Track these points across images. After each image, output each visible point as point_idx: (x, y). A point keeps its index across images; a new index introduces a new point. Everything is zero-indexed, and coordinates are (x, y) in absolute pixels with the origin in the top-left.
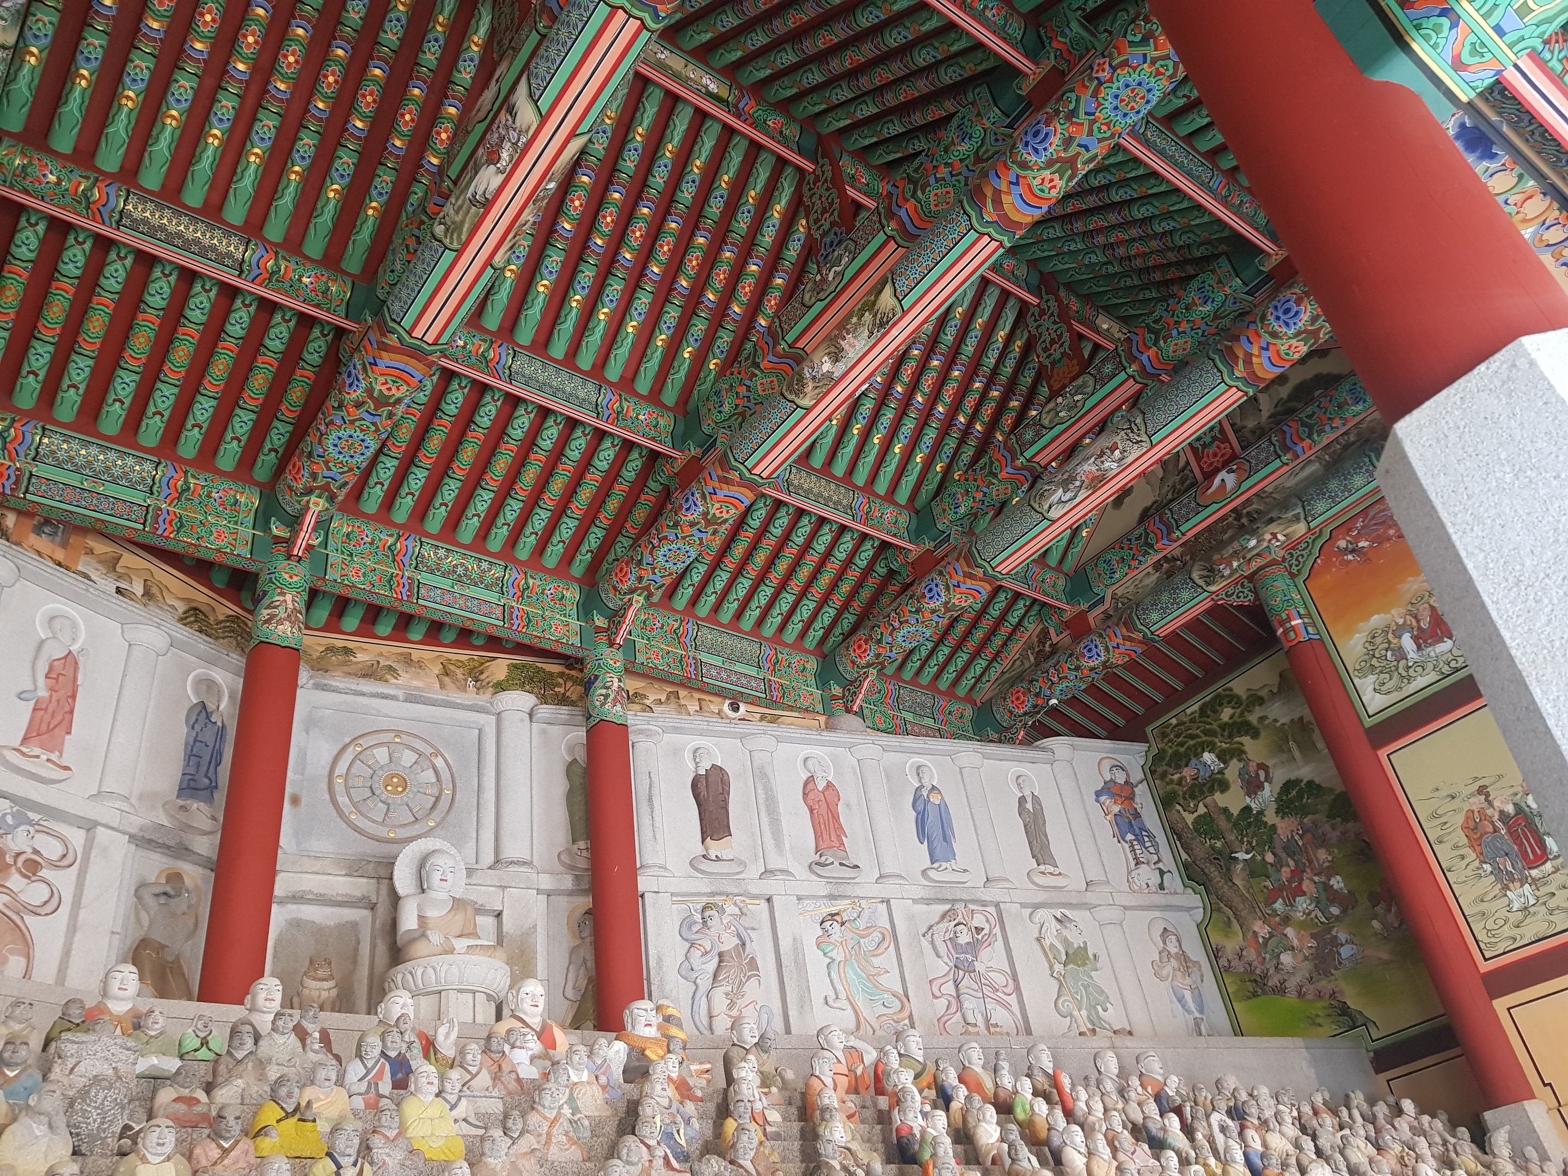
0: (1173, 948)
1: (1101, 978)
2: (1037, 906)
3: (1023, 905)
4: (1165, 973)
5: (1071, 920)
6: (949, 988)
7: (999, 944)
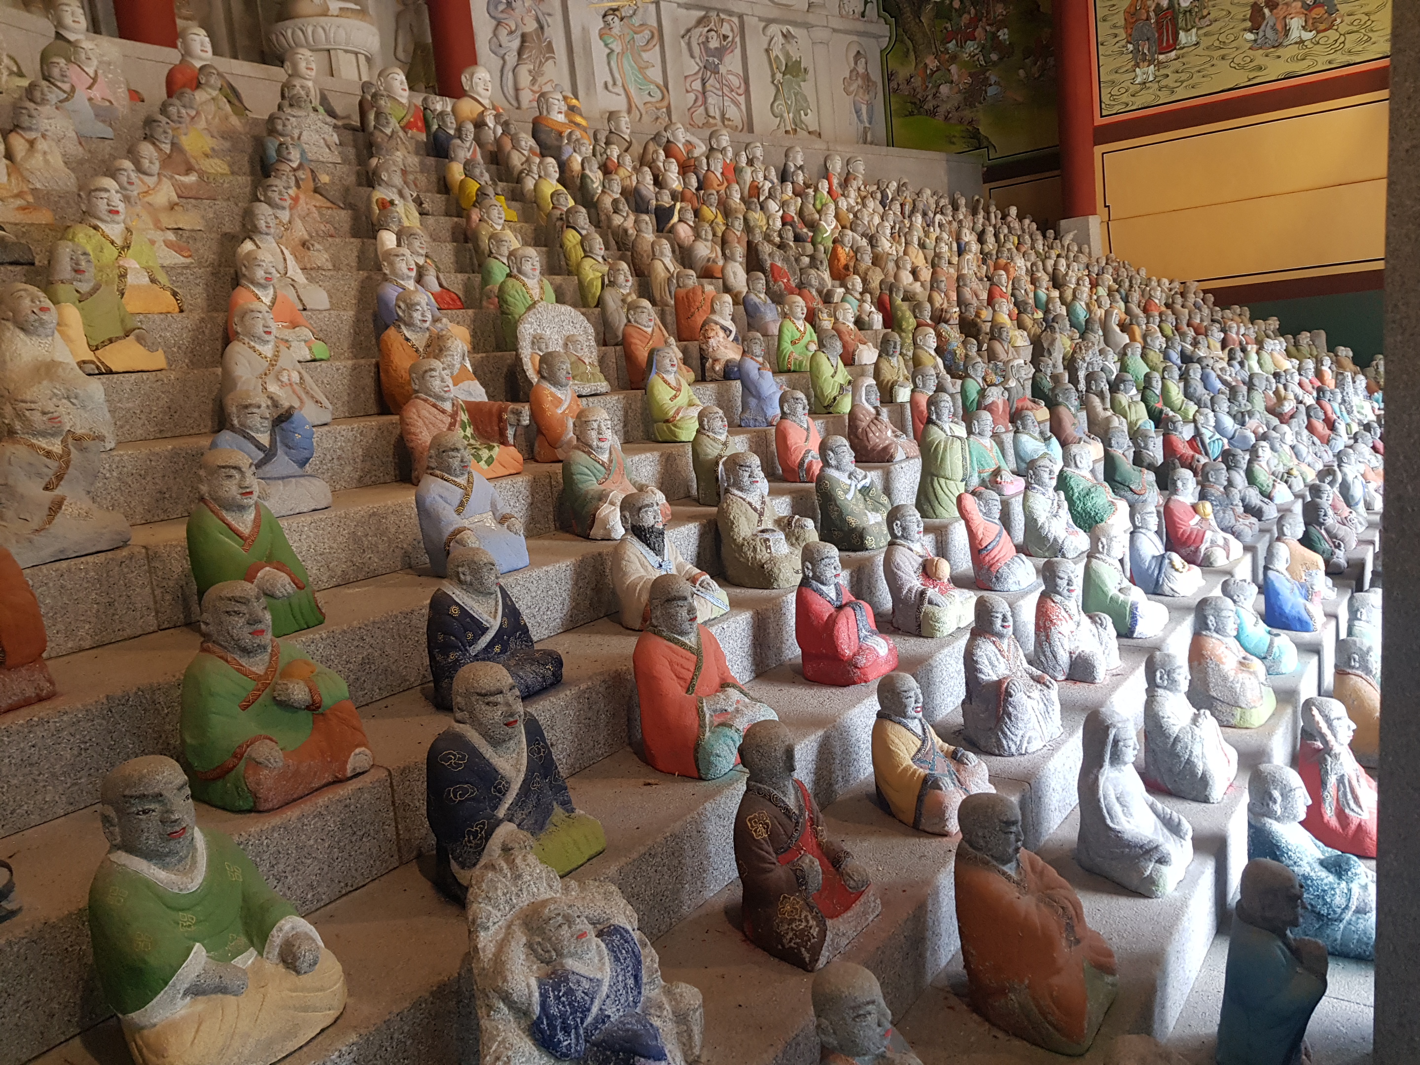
0: (861, 70)
1: (807, 88)
2: (769, 22)
3: (761, 19)
4: (852, 89)
5: (794, 37)
6: (697, 85)
7: (738, 51)
